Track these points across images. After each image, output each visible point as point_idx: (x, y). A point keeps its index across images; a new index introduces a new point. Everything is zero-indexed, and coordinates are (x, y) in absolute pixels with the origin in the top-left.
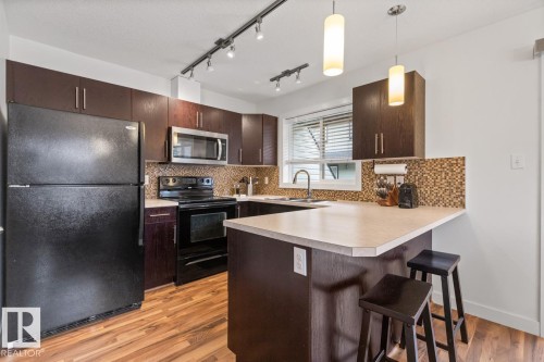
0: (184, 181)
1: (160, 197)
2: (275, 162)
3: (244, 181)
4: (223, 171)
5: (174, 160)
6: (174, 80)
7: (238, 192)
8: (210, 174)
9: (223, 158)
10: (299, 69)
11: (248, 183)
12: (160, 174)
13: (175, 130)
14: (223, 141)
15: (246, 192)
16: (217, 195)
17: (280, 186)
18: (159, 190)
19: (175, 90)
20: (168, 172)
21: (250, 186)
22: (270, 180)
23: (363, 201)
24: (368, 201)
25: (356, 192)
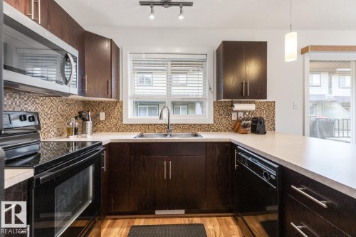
2: (118, 97)
17: (124, 122)
22: (108, 116)
23: (214, 131)
24: (217, 131)
25: (209, 125)
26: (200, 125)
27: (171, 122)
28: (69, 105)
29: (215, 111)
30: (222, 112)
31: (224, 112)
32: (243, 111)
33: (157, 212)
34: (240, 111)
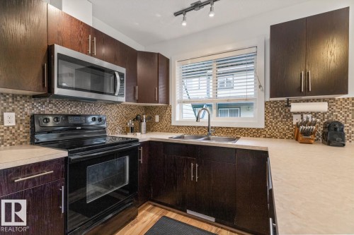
0: (71, 120)
1: (34, 142)
2: (167, 101)
3: (138, 119)
5: (57, 91)
9: (121, 94)
11: (142, 121)
12: (35, 111)
14: (121, 75)
16: (109, 134)
17: (173, 124)
18: (33, 133)
20: (47, 109)
21: (144, 124)
22: (161, 118)
23: (265, 137)
24: (271, 137)
25: (258, 129)
26: (247, 129)
27: (211, 125)
28: (133, 110)
29: (267, 113)
30: (278, 114)
31: (281, 114)
32: (311, 113)
33: (189, 212)
34: (307, 113)
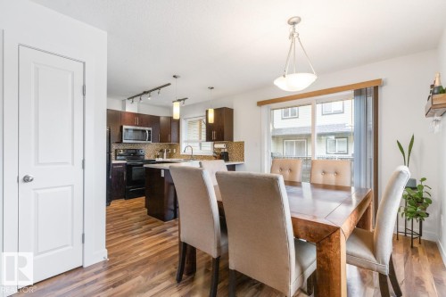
0: (129, 151)
1: (116, 159)
3: (162, 151)
4: (150, 146)
5: (124, 141)
6: (124, 101)
7: (158, 157)
8: (143, 148)
9: (149, 140)
10: (184, 99)
11: (164, 152)
12: (117, 148)
13: (125, 127)
14: (149, 131)
15: (163, 157)
16: (146, 158)
17: (181, 154)
18: (116, 156)
19: (124, 107)
20: (121, 147)
21: (165, 154)
22: (176, 151)
26: (208, 156)
